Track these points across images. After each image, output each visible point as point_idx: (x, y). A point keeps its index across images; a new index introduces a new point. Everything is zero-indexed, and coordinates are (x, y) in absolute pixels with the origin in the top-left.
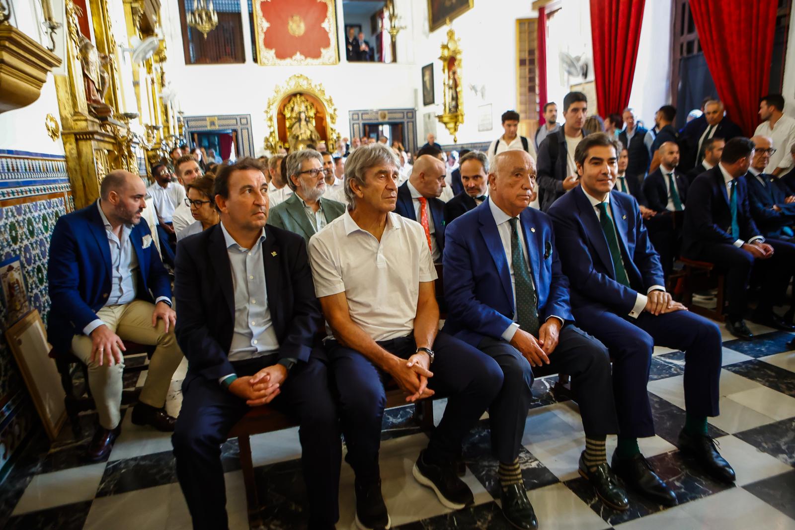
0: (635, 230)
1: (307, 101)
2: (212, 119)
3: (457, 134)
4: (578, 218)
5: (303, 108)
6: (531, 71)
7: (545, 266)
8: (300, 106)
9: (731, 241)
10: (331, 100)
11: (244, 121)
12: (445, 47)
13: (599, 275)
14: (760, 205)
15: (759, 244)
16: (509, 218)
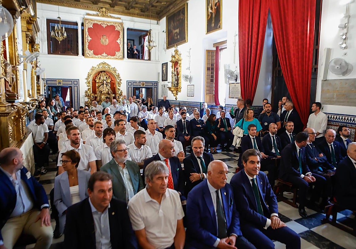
0: (265, 188)
1: (107, 75)
2: (60, 81)
3: (177, 96)
4: (243, 186)
5: (105, 78)
6: (212, 73)
7: (230, 210)
8: (103, 77)
9: (299, 175)
10: (119, 75)
11: (76, 83)
12: (173, 56)
13: (251, 211)
14: (310, 158)
15: (310, 176)
16: (216, 190)
